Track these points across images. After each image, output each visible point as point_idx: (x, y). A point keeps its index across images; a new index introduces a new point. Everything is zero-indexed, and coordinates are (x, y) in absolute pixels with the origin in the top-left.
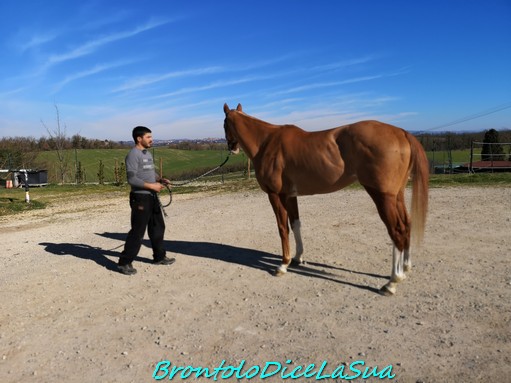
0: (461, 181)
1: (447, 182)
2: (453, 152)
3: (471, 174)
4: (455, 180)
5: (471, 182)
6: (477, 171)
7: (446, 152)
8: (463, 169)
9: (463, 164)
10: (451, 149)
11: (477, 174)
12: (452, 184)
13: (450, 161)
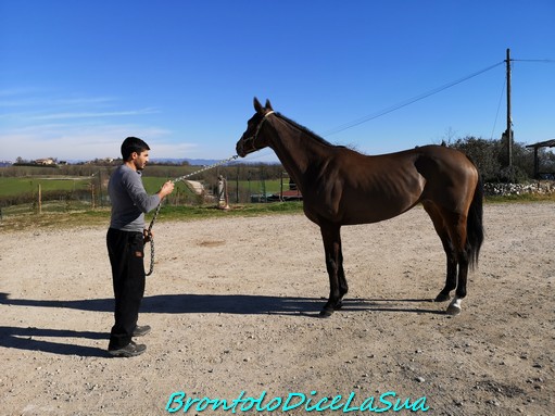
0: (274, 209)
1: (262, 210)
2: (268, 183)
3: (282, 203)
4: (270, 209)
5: (282, 210)
6: (287, 200)
7: (260, 182)
8: (275, 198)
9: (275, 193)
10: (264, 179)
11: (287, 203)
12: (266, 213)
13: (264, 191)
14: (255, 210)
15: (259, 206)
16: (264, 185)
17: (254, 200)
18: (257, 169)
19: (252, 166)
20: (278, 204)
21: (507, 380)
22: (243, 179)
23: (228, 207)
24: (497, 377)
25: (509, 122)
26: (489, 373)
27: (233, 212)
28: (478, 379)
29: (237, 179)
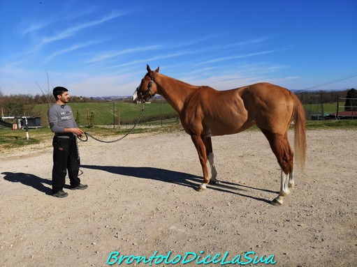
0: (330, 125)
1: (320, 126)
3: (337, 120)
4: (326, 125)
5: (337, 126)
7: (319, 105)
8: (331, 117)
9: (331, 113)
10: (323, 103)
11: (342, 120)
12: (323, 128)
13: (322, 111)
14: (314, 126)
15: (318, 122)
16: (322, 107)
17: (314, 118)
20: (334, 121)
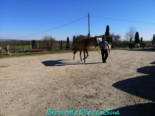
0: (27, 55)
2: (24, 46)
3: (30, 52)
5: (30, 55)
7: (22, 46)
8: (27, 51)
10: (23, 45)
12: (24, 56)
13: (23, 49)
14: (20, 55)
15: (22, 54)
16: (23, 47)
17: (20, 52)
18: (21, 42)
19: (19, 41)
20: (28, 53)
21: (90, 94)
22: (16, 45)
23: (11, 54)
24: (88, 94)
25: (89, 31)
26: (86, 93)
27: (13, 56)
28: (84, 95)
29: (13, 45)
